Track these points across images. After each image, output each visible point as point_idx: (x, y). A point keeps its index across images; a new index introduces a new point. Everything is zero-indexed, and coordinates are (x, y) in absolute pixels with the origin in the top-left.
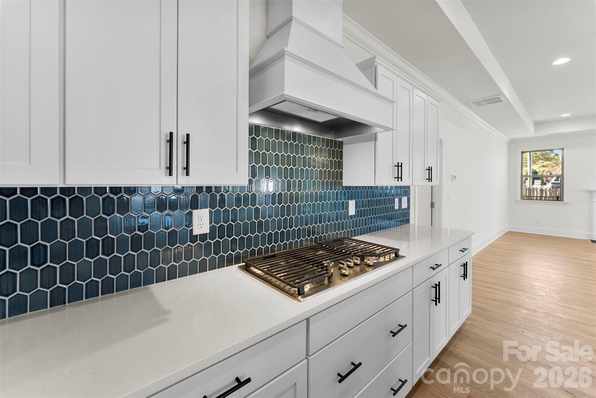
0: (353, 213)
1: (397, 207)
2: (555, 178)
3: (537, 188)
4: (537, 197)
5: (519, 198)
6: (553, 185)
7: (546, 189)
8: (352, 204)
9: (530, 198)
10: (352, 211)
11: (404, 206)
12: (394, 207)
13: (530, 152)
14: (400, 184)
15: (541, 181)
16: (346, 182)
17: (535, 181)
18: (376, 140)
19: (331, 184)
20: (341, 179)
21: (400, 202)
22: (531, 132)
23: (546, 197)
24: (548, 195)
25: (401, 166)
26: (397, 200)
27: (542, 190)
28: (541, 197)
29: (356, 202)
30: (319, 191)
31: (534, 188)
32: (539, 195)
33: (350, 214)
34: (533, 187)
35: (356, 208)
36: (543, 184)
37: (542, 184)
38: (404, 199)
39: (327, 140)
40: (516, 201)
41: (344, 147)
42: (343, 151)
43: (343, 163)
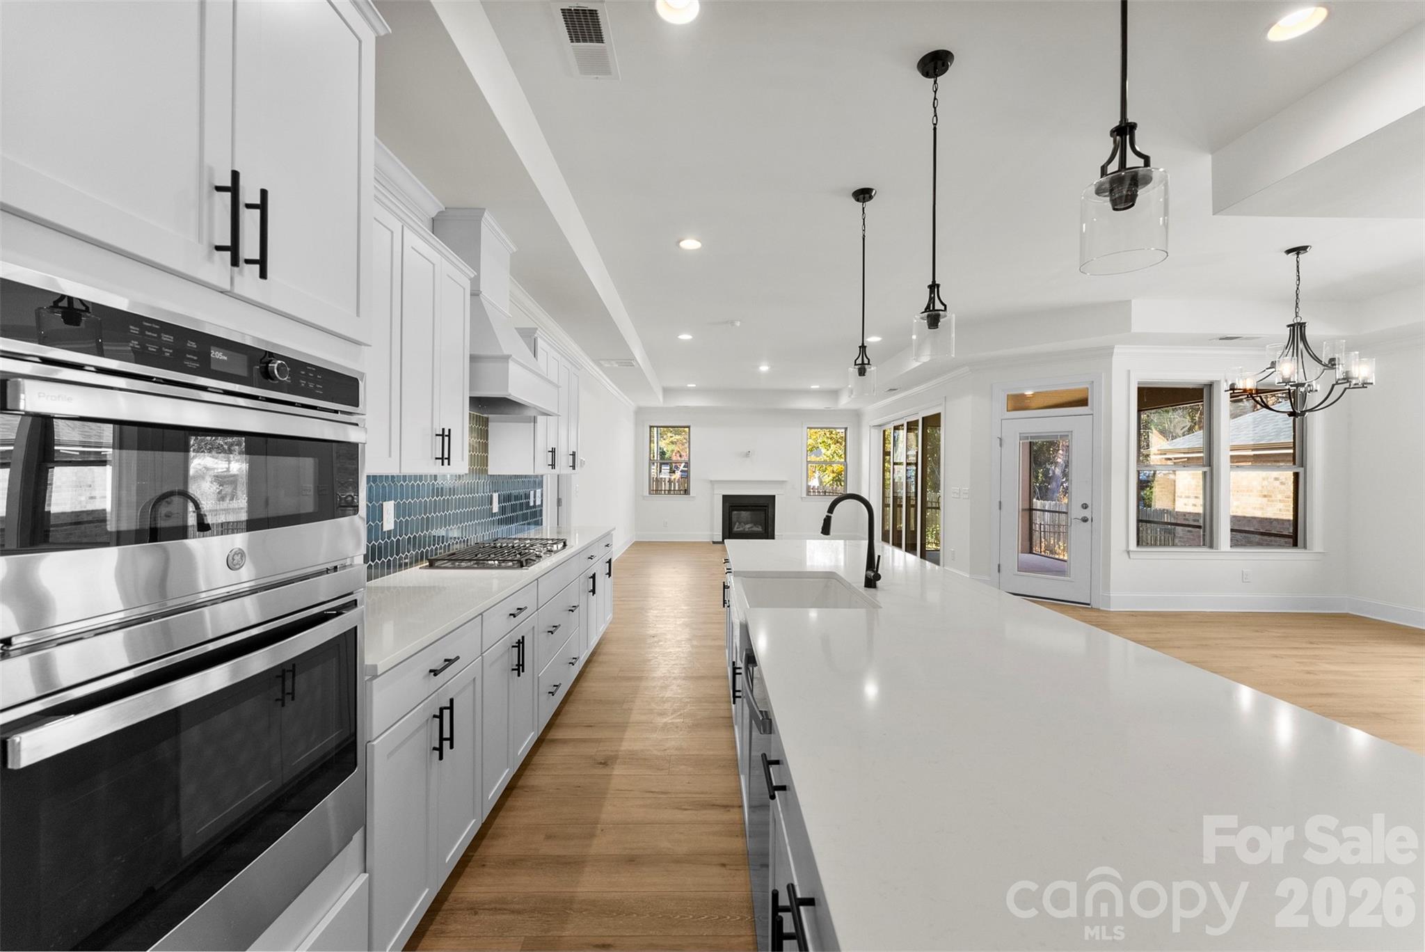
0: (497, 510)
1: (532, 504)
2: (683, 464)
3: (665, 479)
4: (665, 490)
5: (646, 493)
6: (684, 474)
7: (675, 479)
8: (495, 498)
9: (658, 491)
10: (495, 507)
13: (657, 427)
15: (669, 468)
16: (492, 470)
17: (663, 468)
18: (534, 421)
19: (479, 473)
20: (488, 466)
21: (535, 495)
22: (658, 401)
23: (674, 490)
24: (677, 488)
26: (532, 493)
27: (670, 481)
28: (670, 490)
29: (499, 496)
30: (470, 481)
31: (661, 478)
32: (667, 488)
33: (494, 511)
34: (661, 476)
35: (498, 504)
36: (672, 472)
37: (670, 472)
38: (539, 492)
39: (476, 416)
40: (644, 497)
41: (490, 424)
42: (489, 429)
43: (489, 445)
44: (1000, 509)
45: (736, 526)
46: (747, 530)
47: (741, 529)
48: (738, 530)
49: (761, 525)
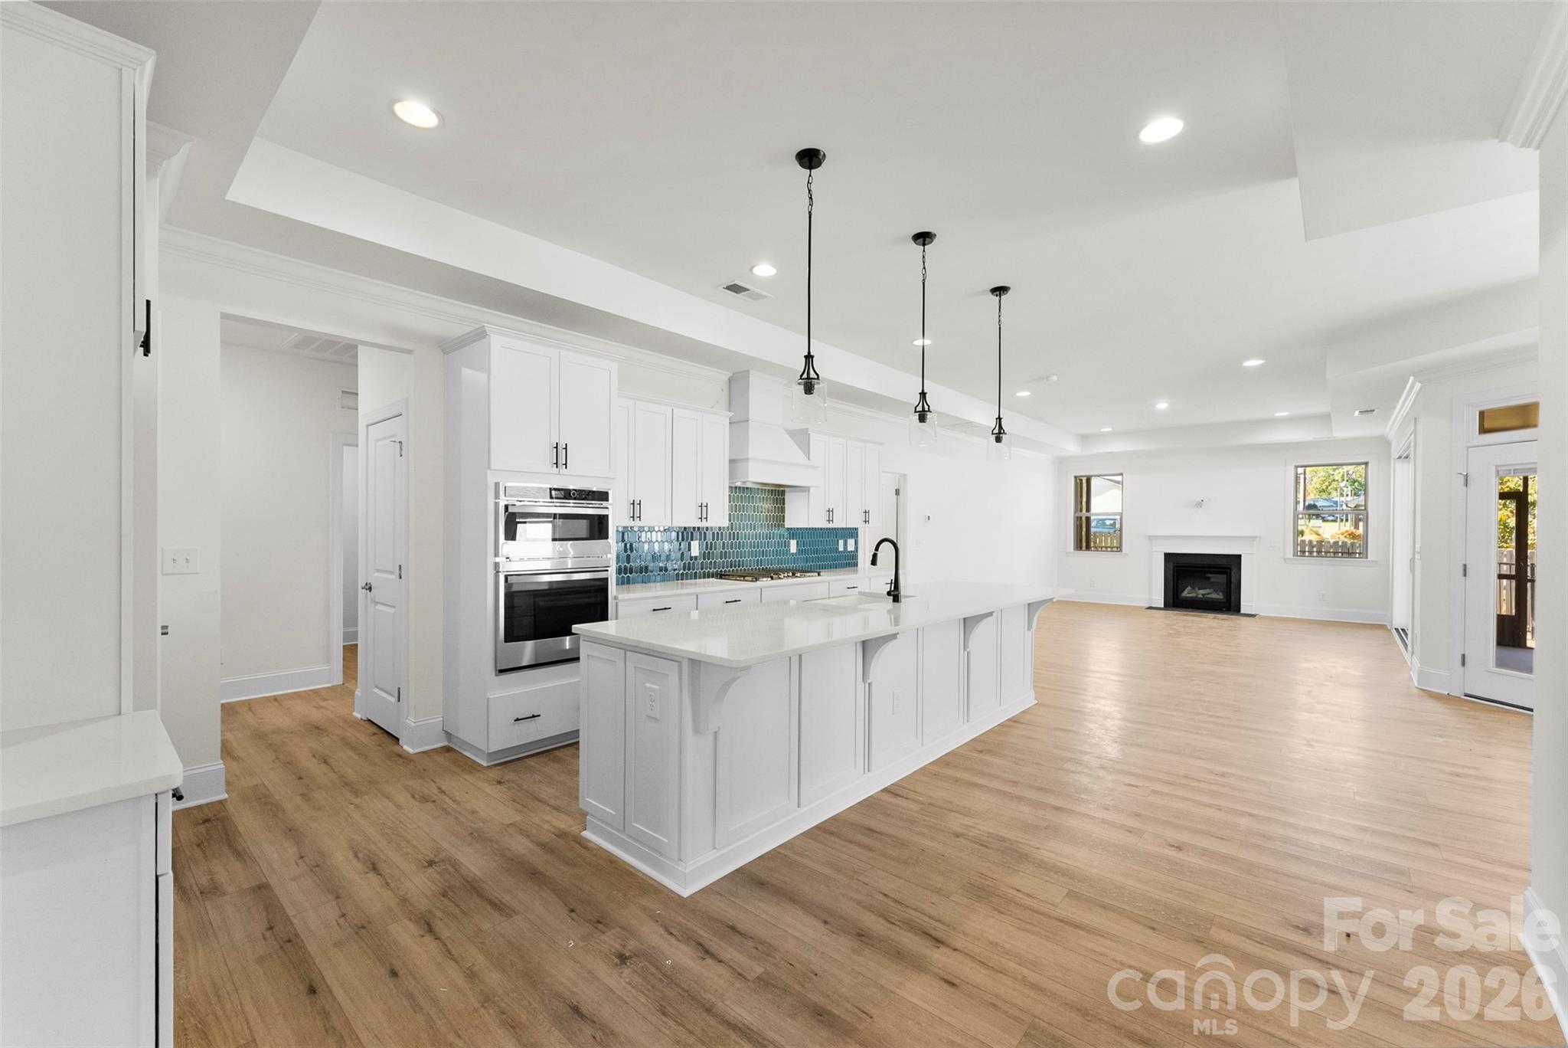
0: (795, 551)
1: (841, 549)
8: (793, 544)
10: (793, 548)
11: (851, 547)
12: (837, 549)
14: (831, 526)
16: (788, 525)
18: (809, 491)
19: (775, 526)
20: (784, 521)
21: (845, 544)
25: (832, 511)
26: (841, 542)
29: (798, 542)
30: (766, 531)
33: (791, 552)
35: (797, 547)
38: (851, 542)
39: (772, 490)
40: (1068, 554)
41: (786, 494)
42: (786, 498)
43: (786, 509)
44: (1465, 575)
45: (1186, 592)
46: (1201, 596)
47: (1193, 595)
48: (1190, 595)
49: (1222, 592)
